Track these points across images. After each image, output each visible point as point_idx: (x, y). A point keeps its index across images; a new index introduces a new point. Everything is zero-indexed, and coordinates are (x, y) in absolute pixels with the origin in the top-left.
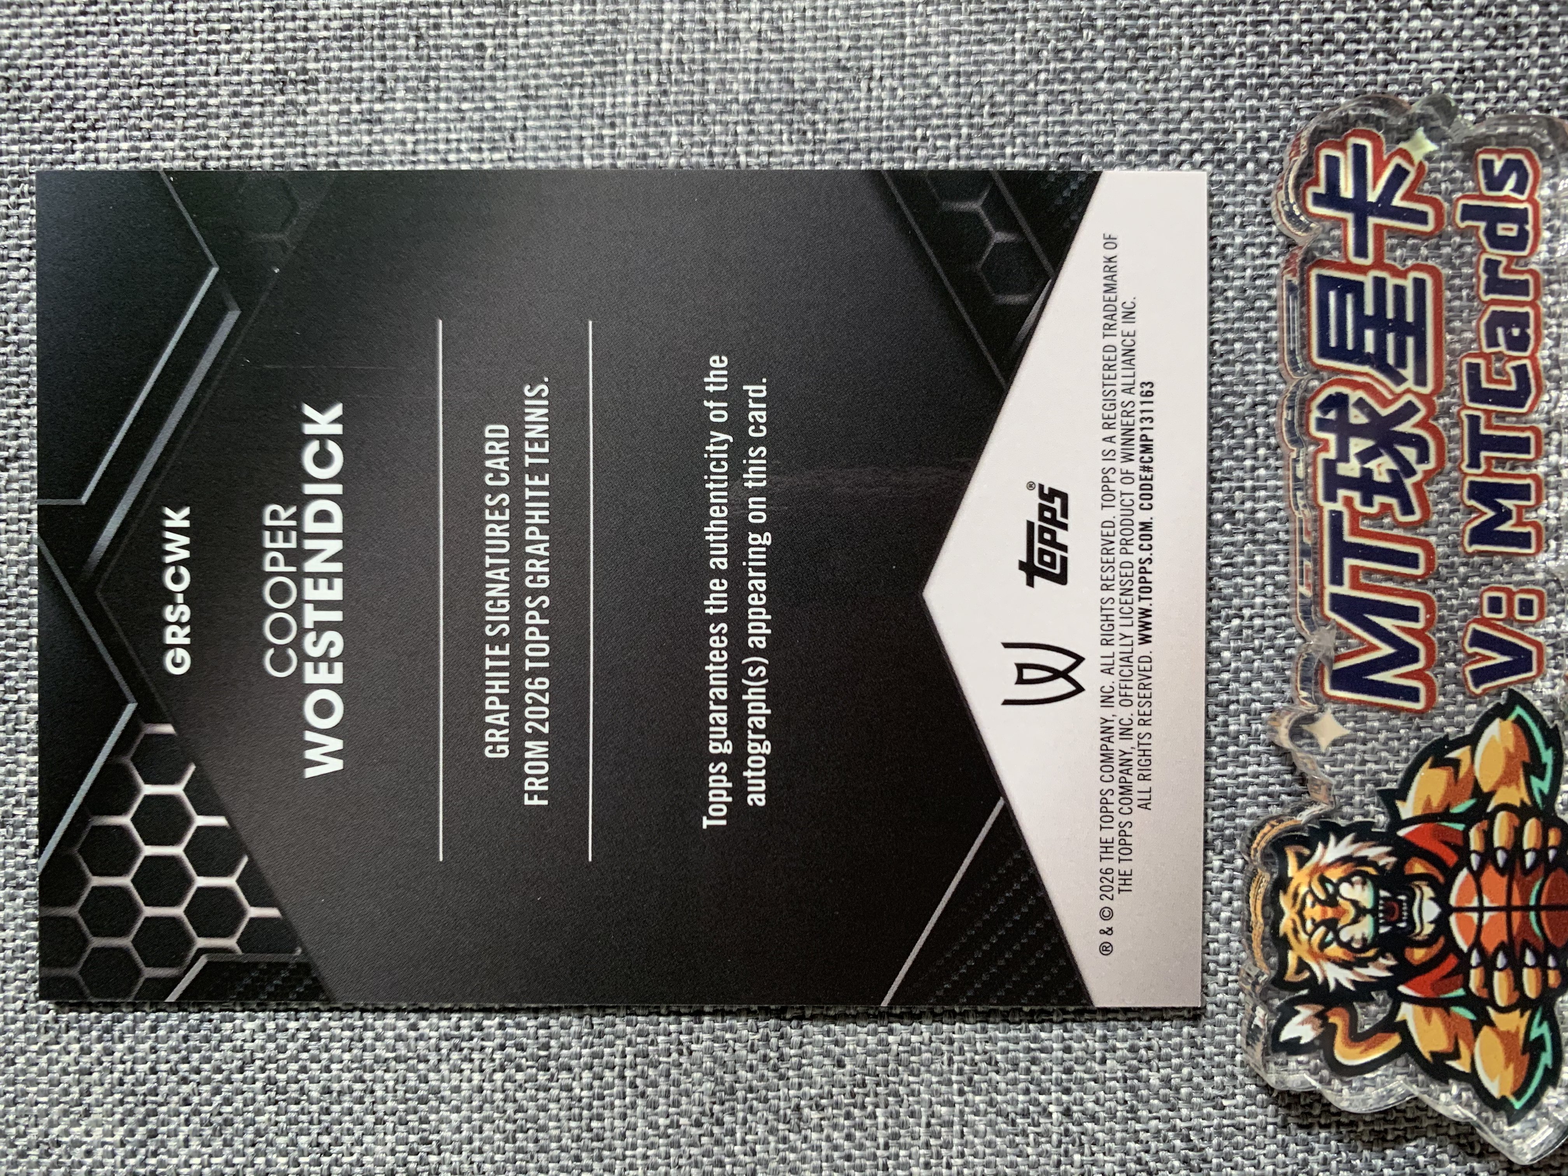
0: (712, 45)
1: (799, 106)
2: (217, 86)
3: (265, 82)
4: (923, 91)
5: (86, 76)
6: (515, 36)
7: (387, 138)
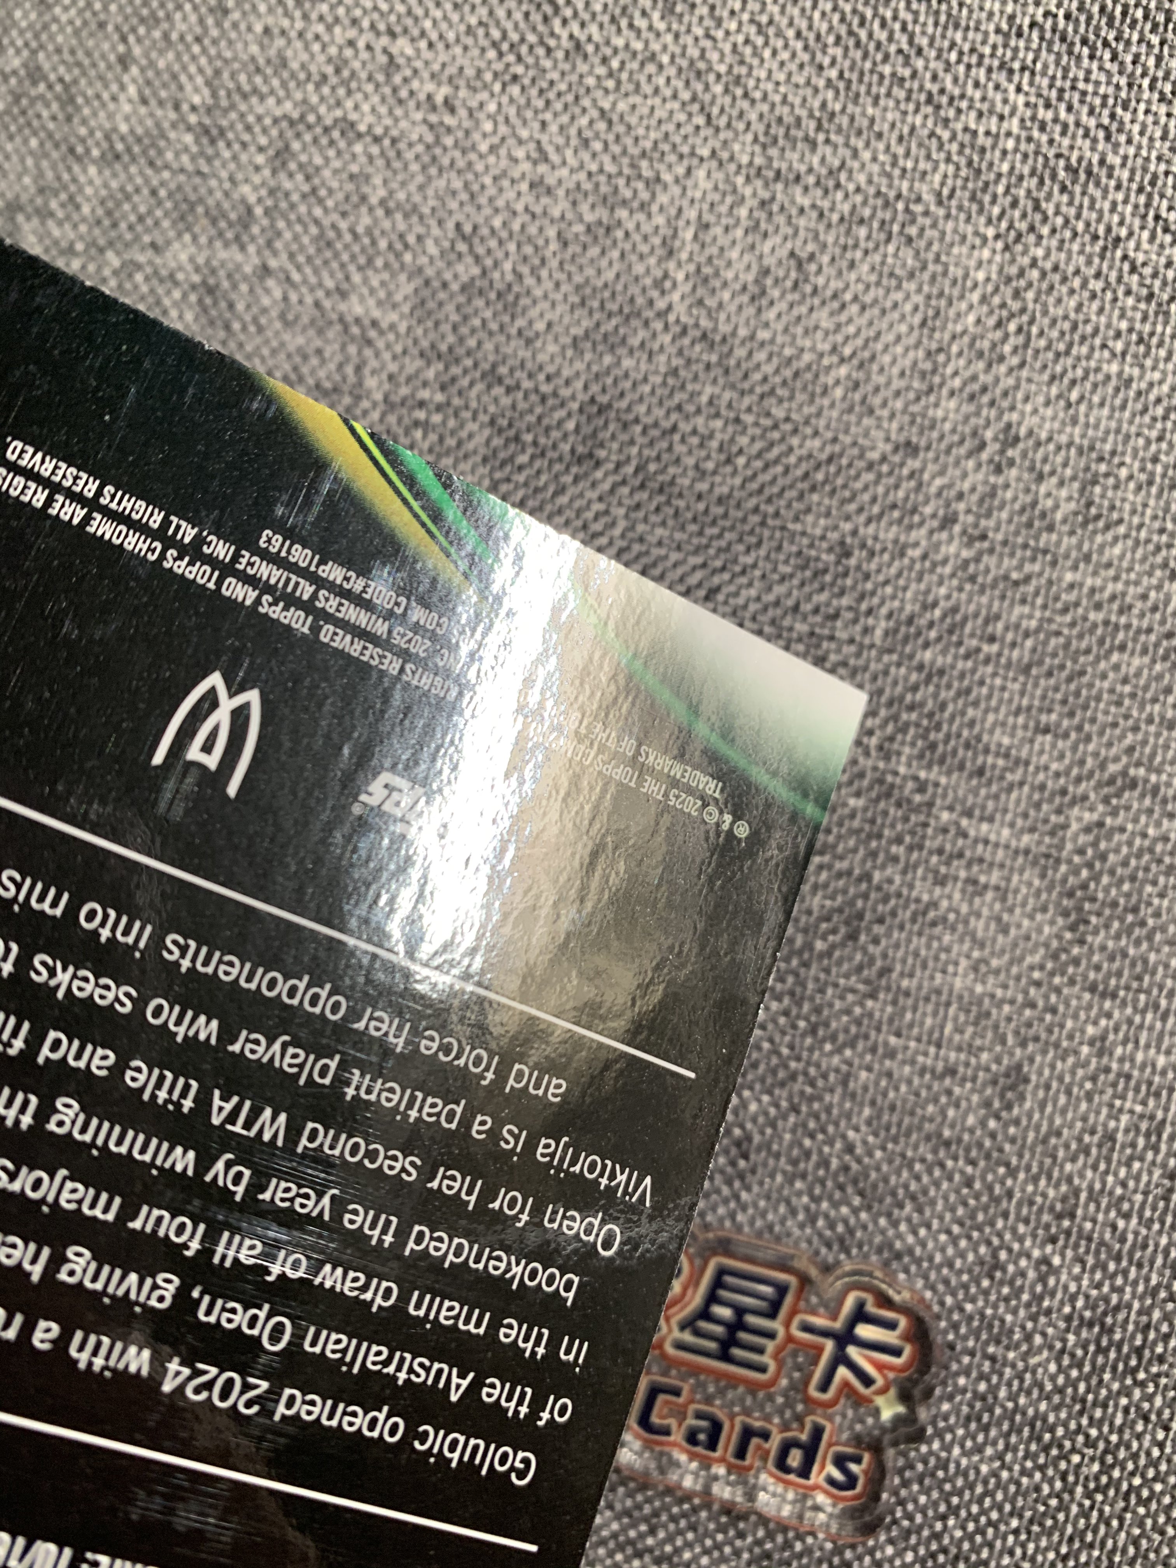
0: (934, 859)
2: (1018, 377)
3: (1009, 424)
6: (995, 675)
7: (923, 531)
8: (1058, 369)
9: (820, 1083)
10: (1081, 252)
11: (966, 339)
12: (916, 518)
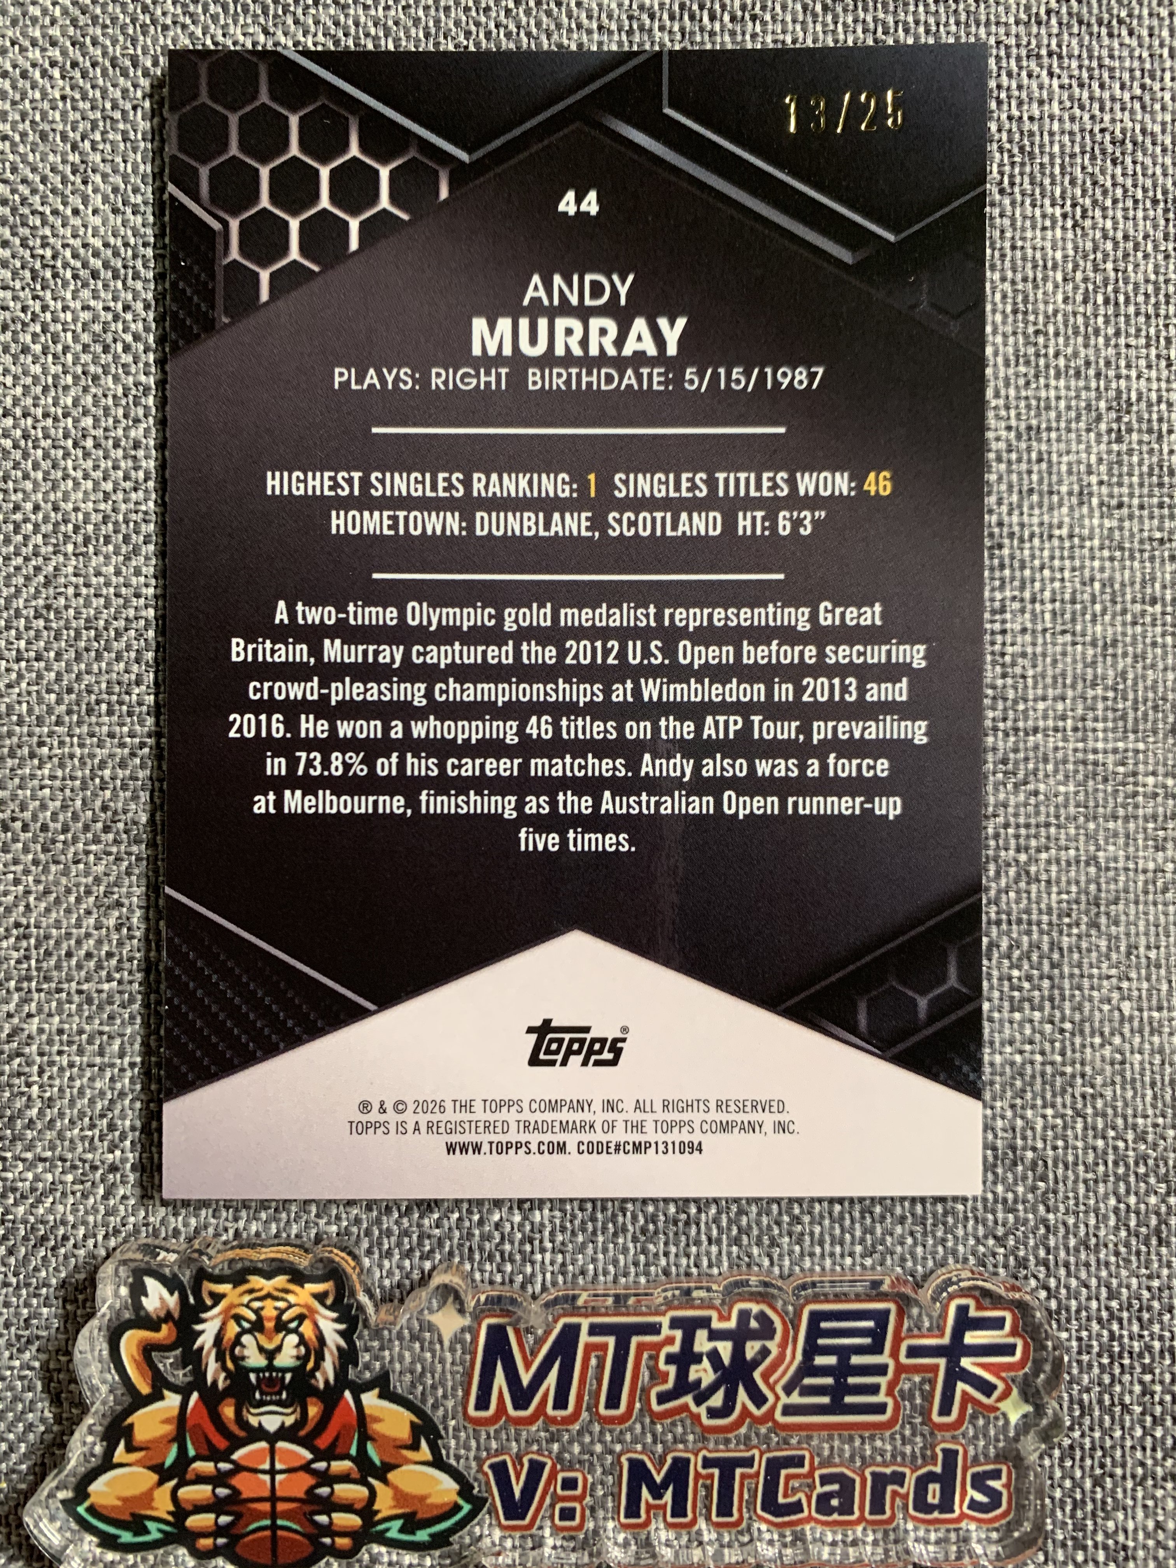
0: (1151, 825)
1: (1094, 910)
2: (1116, 346)
3: (1119, 391)
4: (1107, 1030)
5: (1126, 218)
7: (1065, 510)
8: (1152, 331)
9: (1099, 1080)
10: (1145, 218)
11: (1060, 317)
12: (1055, 498)
